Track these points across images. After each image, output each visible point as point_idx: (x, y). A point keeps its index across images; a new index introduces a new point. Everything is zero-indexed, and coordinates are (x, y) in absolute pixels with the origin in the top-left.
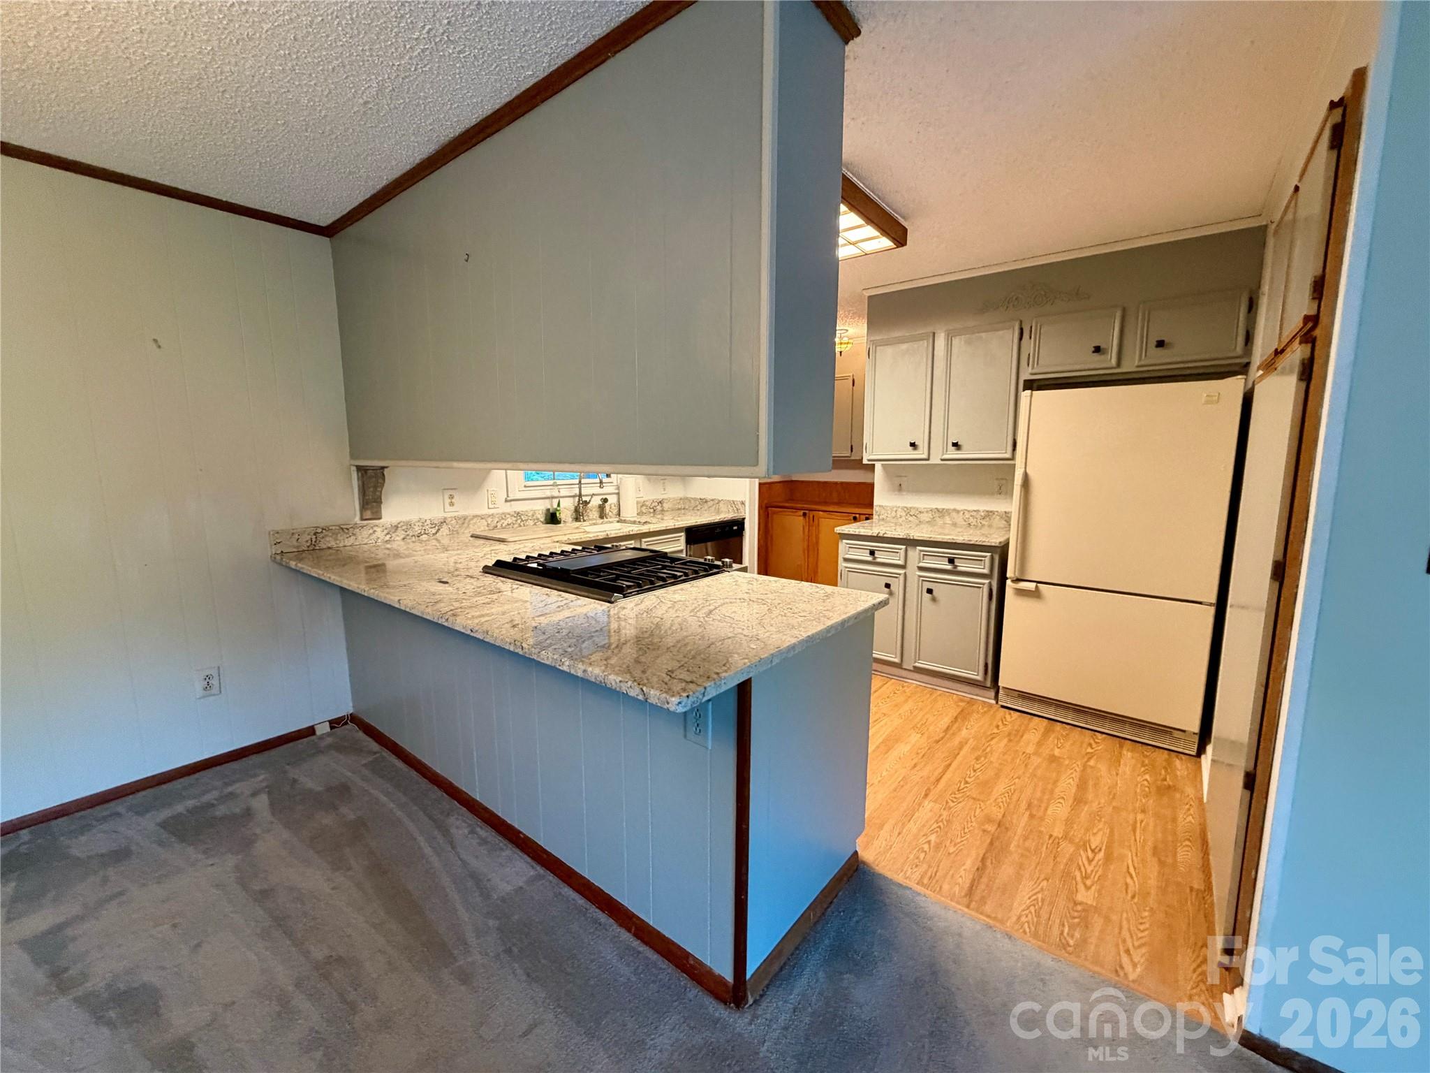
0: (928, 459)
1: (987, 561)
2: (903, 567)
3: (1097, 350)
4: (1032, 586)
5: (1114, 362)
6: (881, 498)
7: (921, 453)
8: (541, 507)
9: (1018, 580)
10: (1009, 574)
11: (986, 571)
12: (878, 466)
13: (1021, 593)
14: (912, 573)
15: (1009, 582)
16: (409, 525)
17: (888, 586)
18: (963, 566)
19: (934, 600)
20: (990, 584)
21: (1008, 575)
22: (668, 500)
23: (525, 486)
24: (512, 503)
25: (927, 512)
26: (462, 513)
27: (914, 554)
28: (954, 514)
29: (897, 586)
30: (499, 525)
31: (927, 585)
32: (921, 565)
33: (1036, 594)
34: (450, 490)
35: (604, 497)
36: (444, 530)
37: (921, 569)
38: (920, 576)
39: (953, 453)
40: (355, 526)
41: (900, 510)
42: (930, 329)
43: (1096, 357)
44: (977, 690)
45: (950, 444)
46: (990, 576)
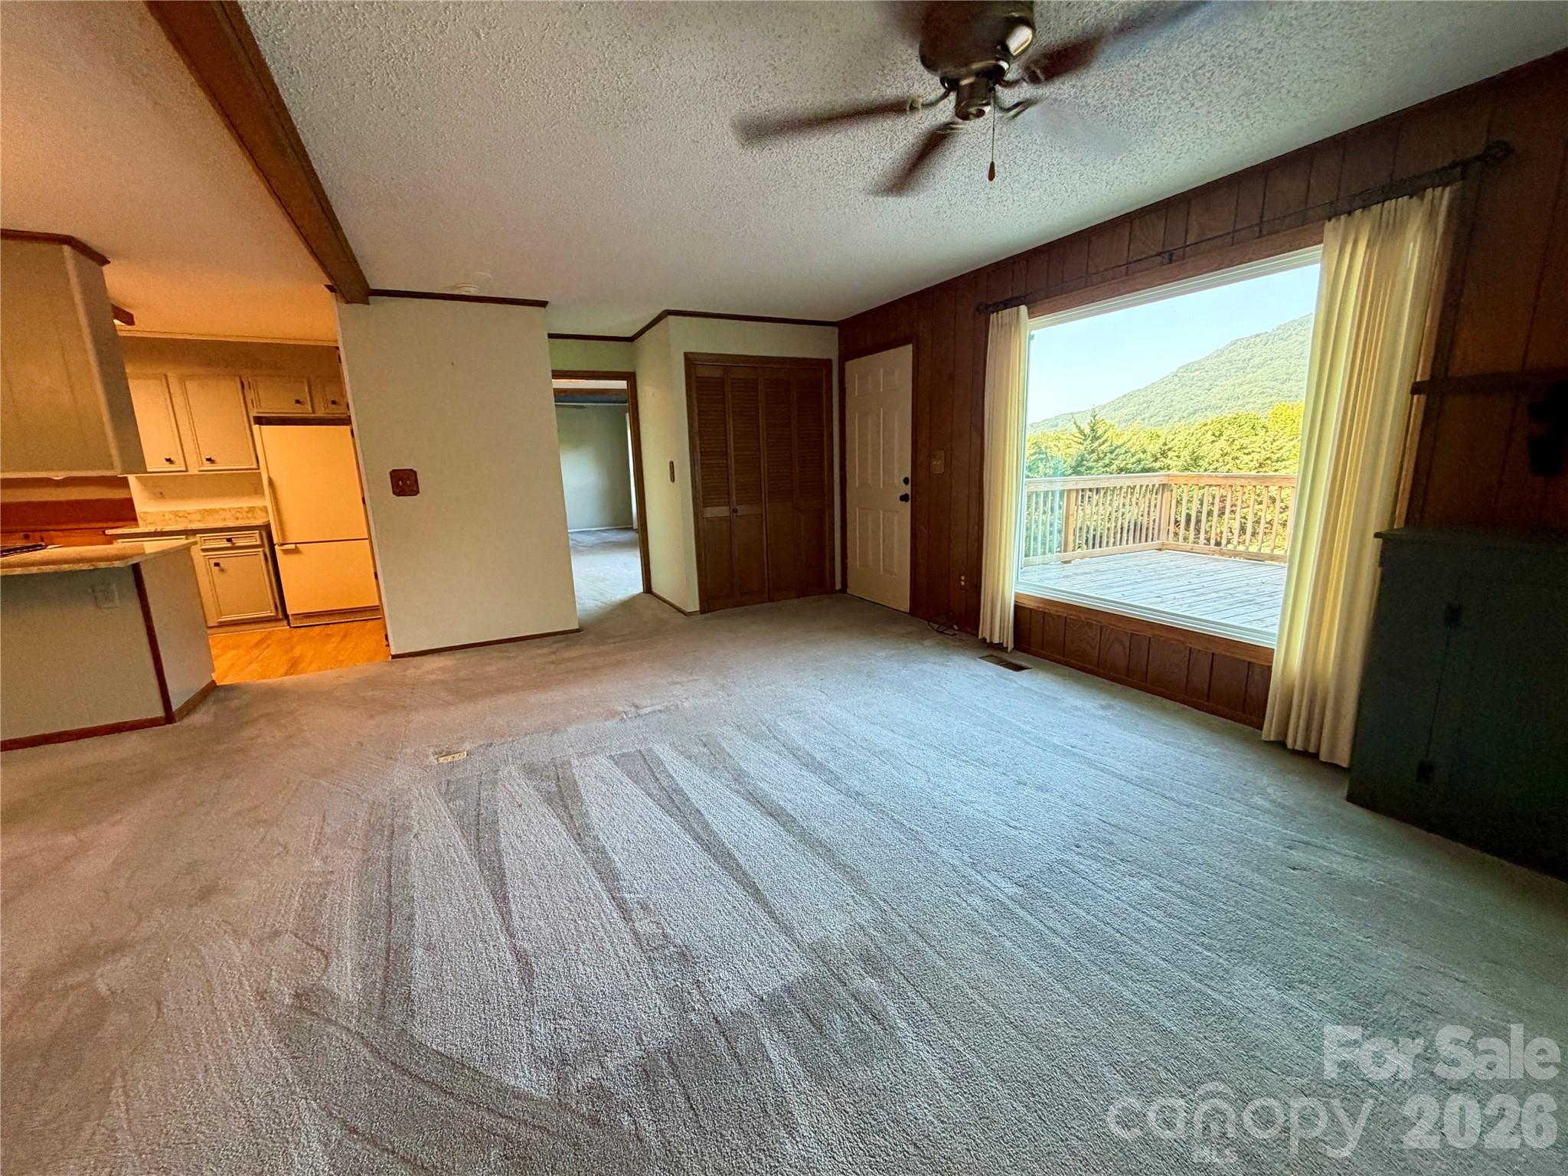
0: (187, 471)
3: (298, 402)
4: (292, 546)
5: (309, 408)
6: (143, 507)
7: (179, 466)
9: (282, 545)
11: (258, 543)
12: (133, 479)
13: (287, 552)
14: (197, 555)
15: (276, 547)
18: (240, 543)
19: (222, 570)
20: (264, 551)
21: (275, 542)
25: (195, 512)
27: (196, 540)
31: (213, 561)
32: (204, 547)
33: (296, 551)
37: (204, 550)
38: (205, 555)
41: (166, 513)
42: (161, 371)
43: (297, 405)
44: (273, 624)
45: (205, 460)
46: (262, 546)
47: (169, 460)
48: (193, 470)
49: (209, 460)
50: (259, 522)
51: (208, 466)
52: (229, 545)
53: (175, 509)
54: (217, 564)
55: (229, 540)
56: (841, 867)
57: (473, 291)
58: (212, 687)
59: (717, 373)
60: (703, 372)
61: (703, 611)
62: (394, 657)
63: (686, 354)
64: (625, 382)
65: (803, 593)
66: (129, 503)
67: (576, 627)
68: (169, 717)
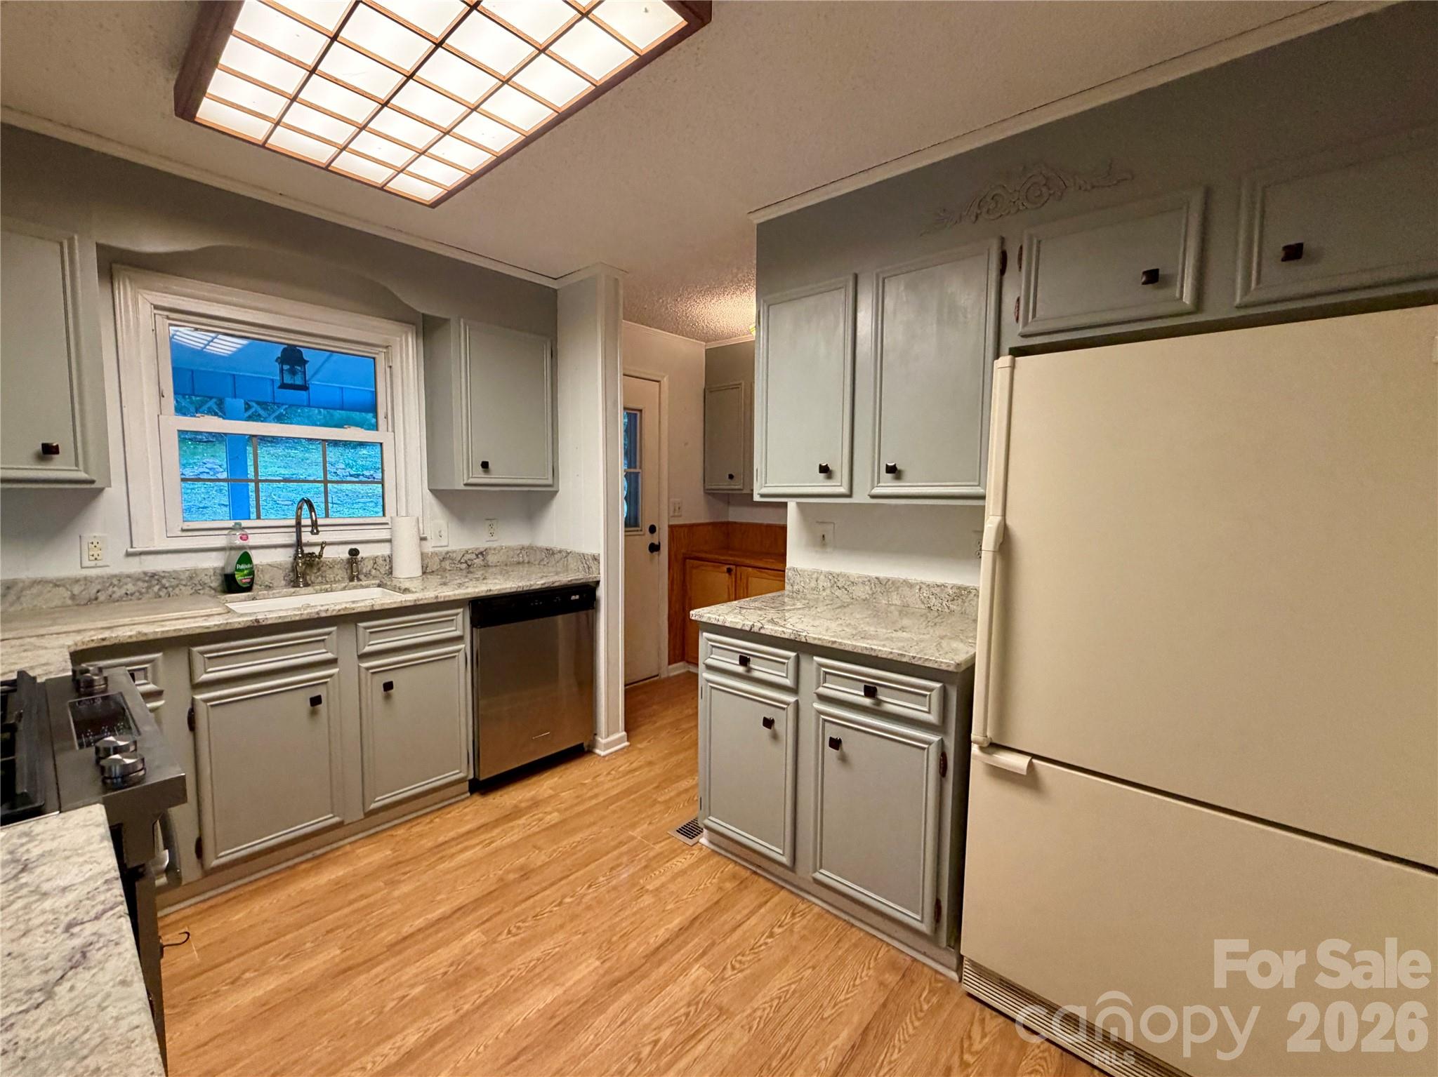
0: (850, 496)
1: (935, 697)
2: (794, 692)
3: (1152, 277)
4: (1020, 763)
5: (1187, 298)
6: (799, 558)
7: (838, 486)
8: (212, 564)
9: (994, 746)
10: (975, 735)
11: (932, 718)
12: (792, 505)
13: (1002, 775)
14: (810, 702)
15: (975, 749)
17: (768, 723)
18: (893, 704)
19: (844, 759)
20: (942, 744)
21: (973, 737)
22: (498, 550)
23: (183, 530)
24: (143, 557)
25: (863, 583)
28: (906, 591)
29: (784, 724)
30: (102, 597)
31: (832, 732)
32: (821, 690)
33: (1030, 781)
35: (353, 546)
38: (820, 712)
39: (888, 486)
41: (822, 577)
43: (1151, 292)
44: (925, 944)
45: (883, 469)
46: (940, 729)
47: (824, 470)
48: (861, 497)
49: (892, 470)
50: (949, 656)
52: (869, 701)
54: (835, 743)
55: (870, 691)
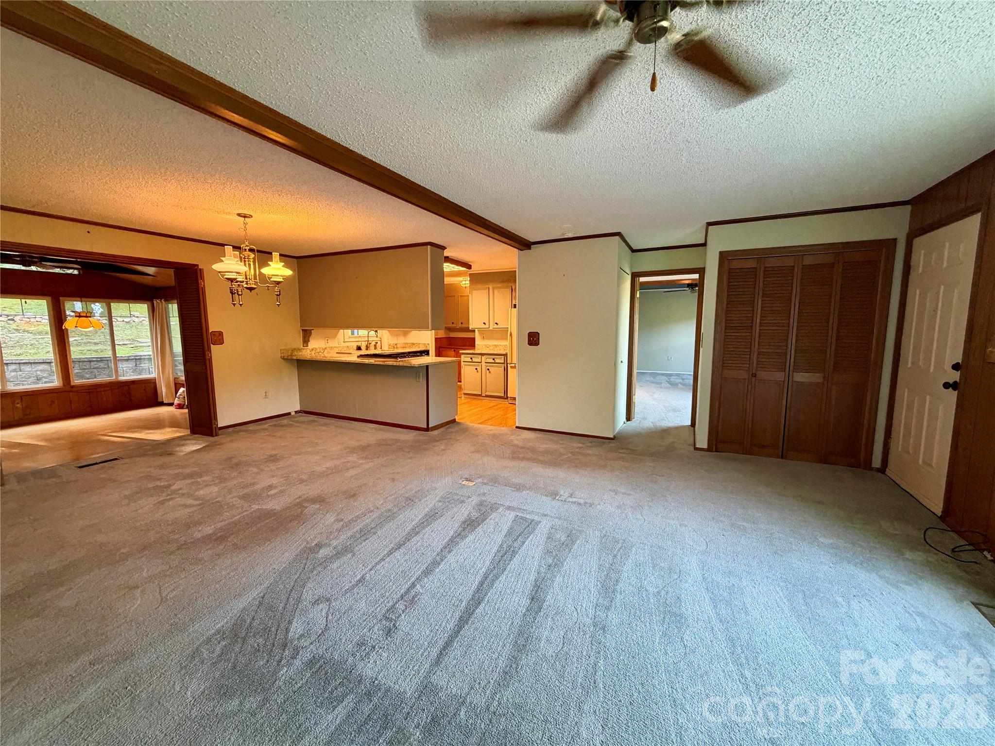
0: (489, 328)
1: (503, 358)
2: (481, 362)
6: (477, 342)
7: (487, 326)
8: (355, 345)
9: (510, 364)
10: (508, 362)
12: (476, 330)
13: (512, 367)
14: (484, 364)
15: (508, 365)
16: (316, 349)
17: (476, 369)
18: (497, 361)
19: (490, 372)
20: (504, 366)
22: (399, 343)
23: (350, 337)
25: (492, 346)
26: (331, 346)
27: (484, 358)
28: (500, 347)
29: (479, 369)
32: (486, 361)
34: (327, 338)
36: (326, 351)
37: (486, 363)
38: (486, 365)
40: (302, 349)
41: (483, 345)
42: (488, 286)
44: (502, 400)
46: (504, 363)
47: (484, 323)
48: (491, 328)
49: (496, 323)
50: (504, 353)
51: (496, 326)
52: (493, 361)
53: (486, 344)
54: (488, 369)
55: (494, 359)
56: (514, 660)
57: (570, 235)
58: (454, 421)
59: (751, 264)
60: (735, 265)
61: (709, 449)
62: (517, 427)
63: (721, 253)
64: (698, 275)
65: (825, 459)
66: (473, 339)
67: (612, 436)
68: (427, 429)
